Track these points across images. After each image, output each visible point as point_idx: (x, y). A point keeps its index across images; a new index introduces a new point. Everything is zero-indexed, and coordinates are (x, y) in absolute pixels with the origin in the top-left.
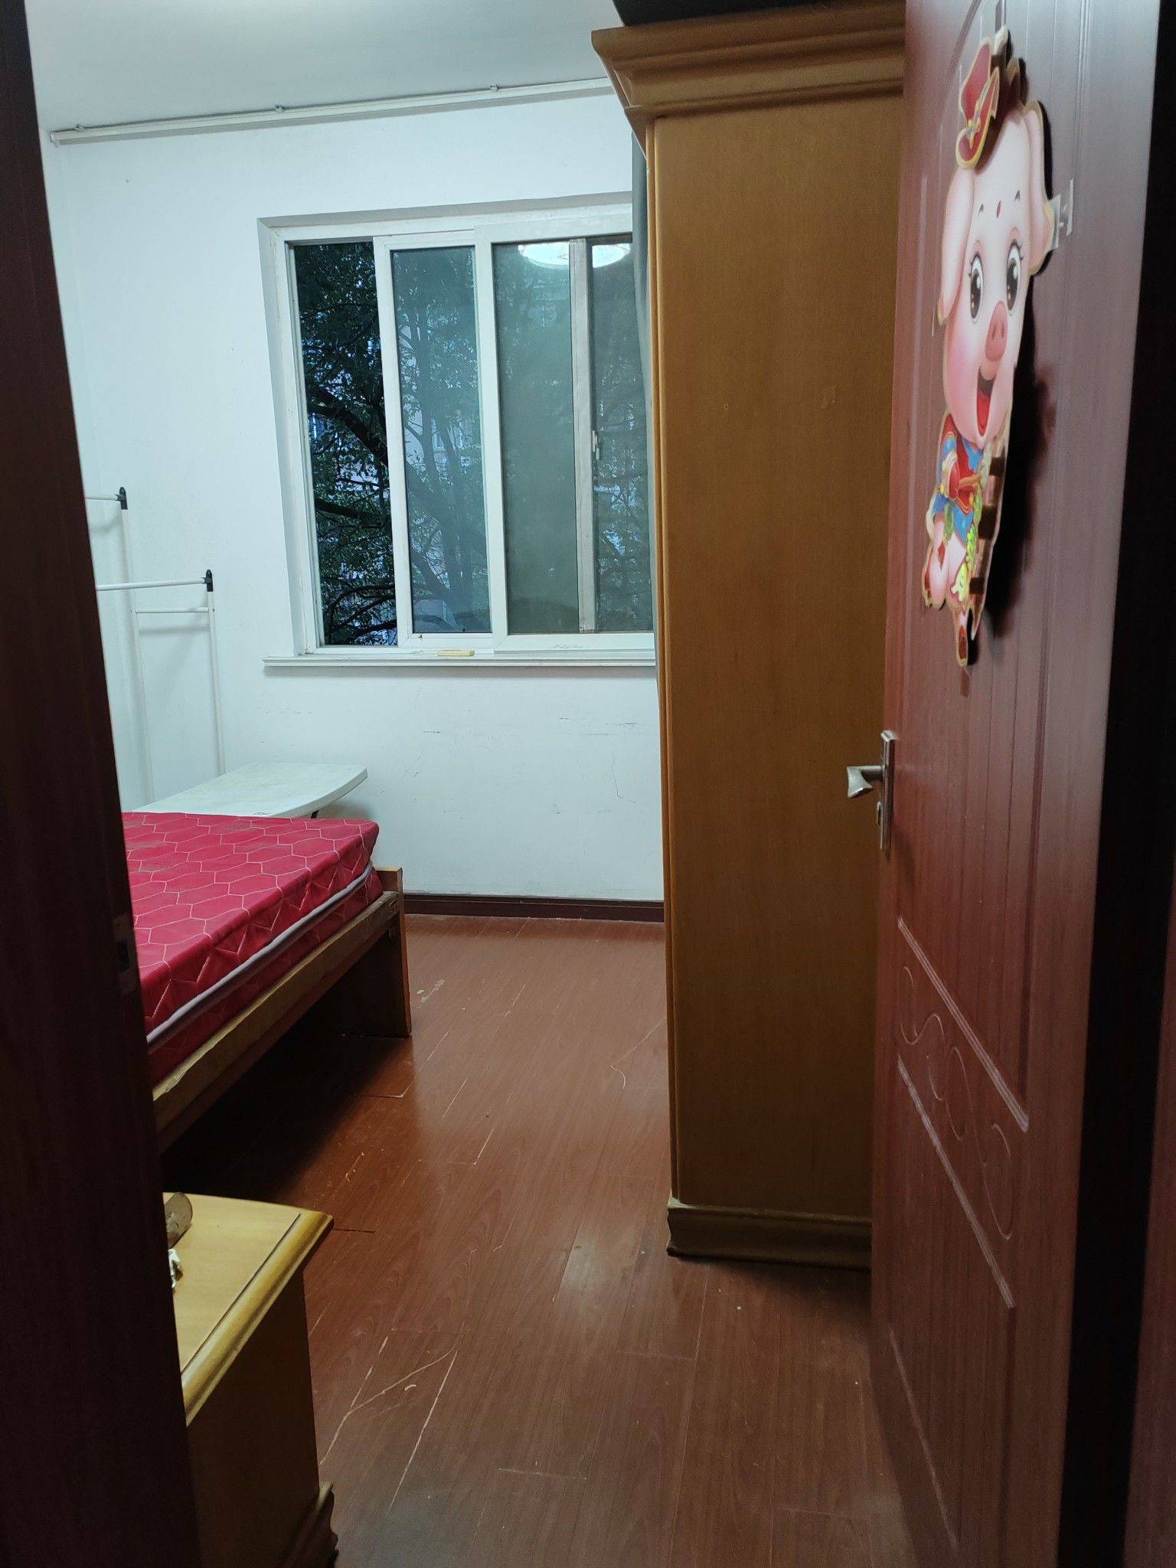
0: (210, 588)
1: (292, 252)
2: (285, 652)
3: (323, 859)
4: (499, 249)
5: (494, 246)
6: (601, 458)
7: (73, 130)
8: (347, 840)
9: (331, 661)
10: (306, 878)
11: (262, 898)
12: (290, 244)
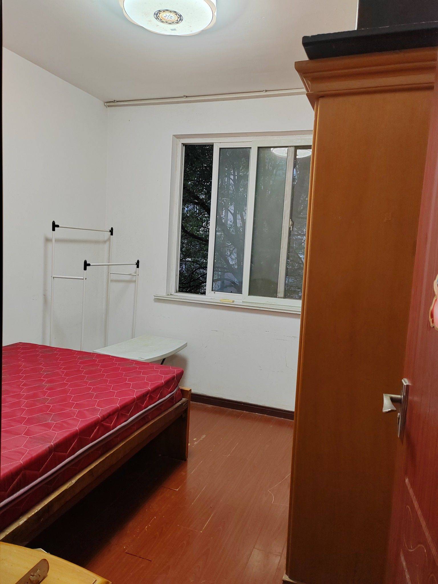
0: (138, 267)
1: (184, 147)
2: (163, 293)
3: (157, 385)
4: (260, 149)
5: (259, 148)
6: (292, 230)
7: (113, 102)
8: (169, 376)
9: (179, 299)
10: (148, 392)
11: (127, 401)
12: (183, 144)
